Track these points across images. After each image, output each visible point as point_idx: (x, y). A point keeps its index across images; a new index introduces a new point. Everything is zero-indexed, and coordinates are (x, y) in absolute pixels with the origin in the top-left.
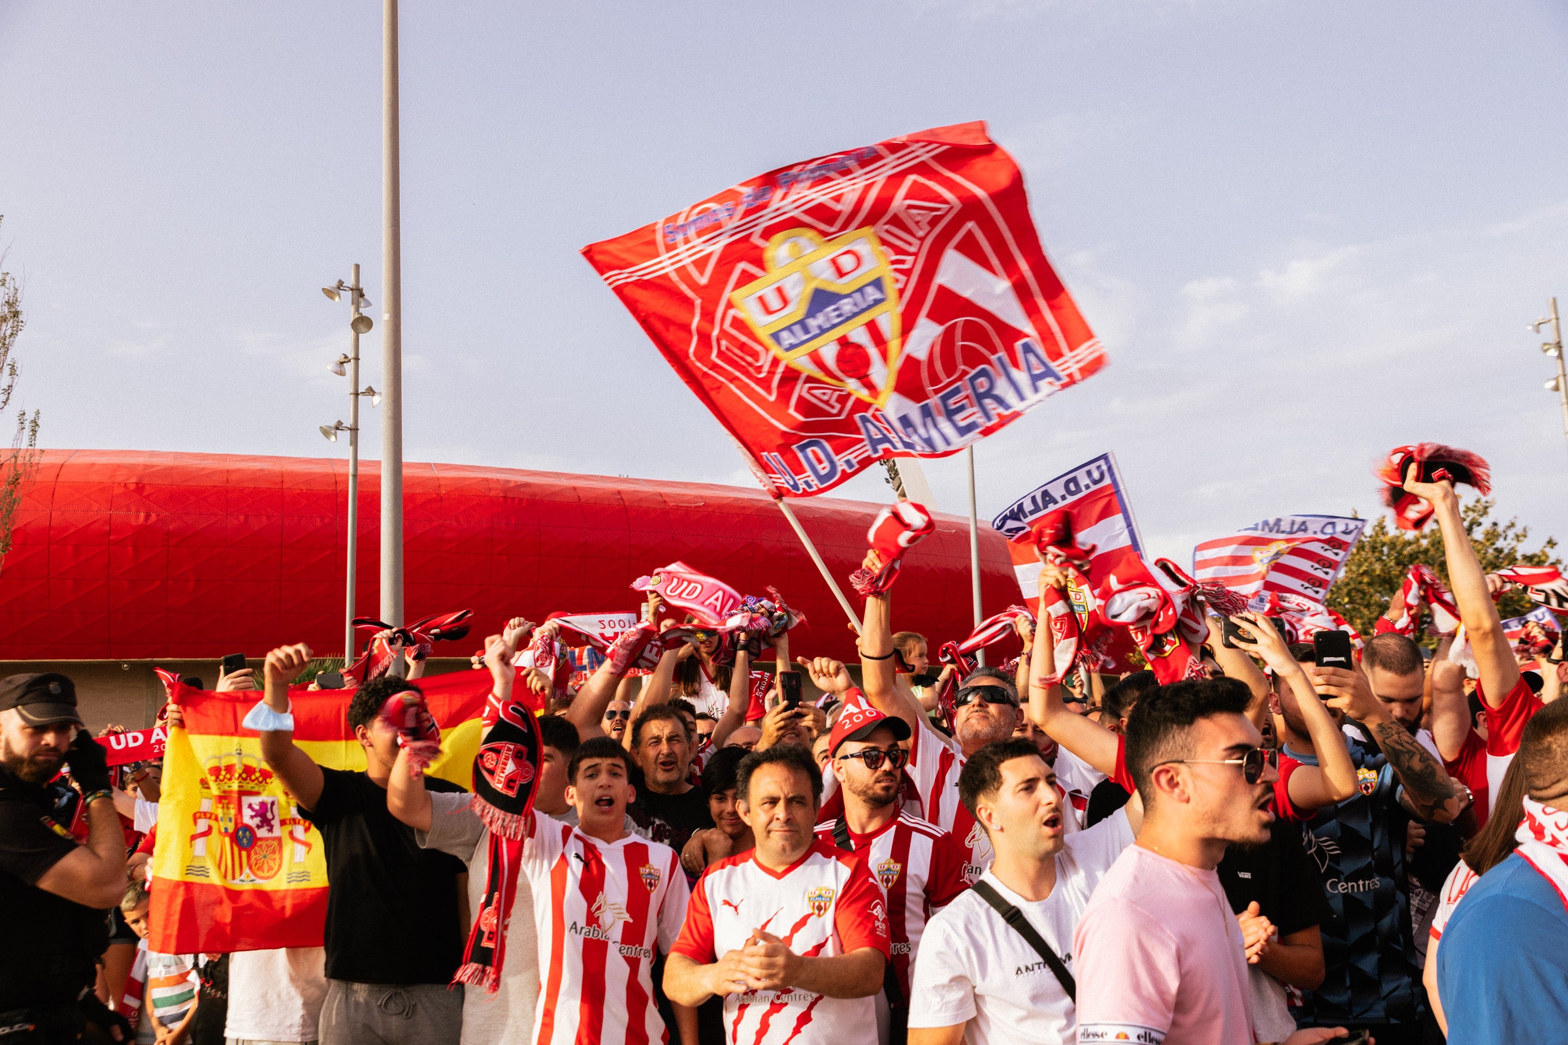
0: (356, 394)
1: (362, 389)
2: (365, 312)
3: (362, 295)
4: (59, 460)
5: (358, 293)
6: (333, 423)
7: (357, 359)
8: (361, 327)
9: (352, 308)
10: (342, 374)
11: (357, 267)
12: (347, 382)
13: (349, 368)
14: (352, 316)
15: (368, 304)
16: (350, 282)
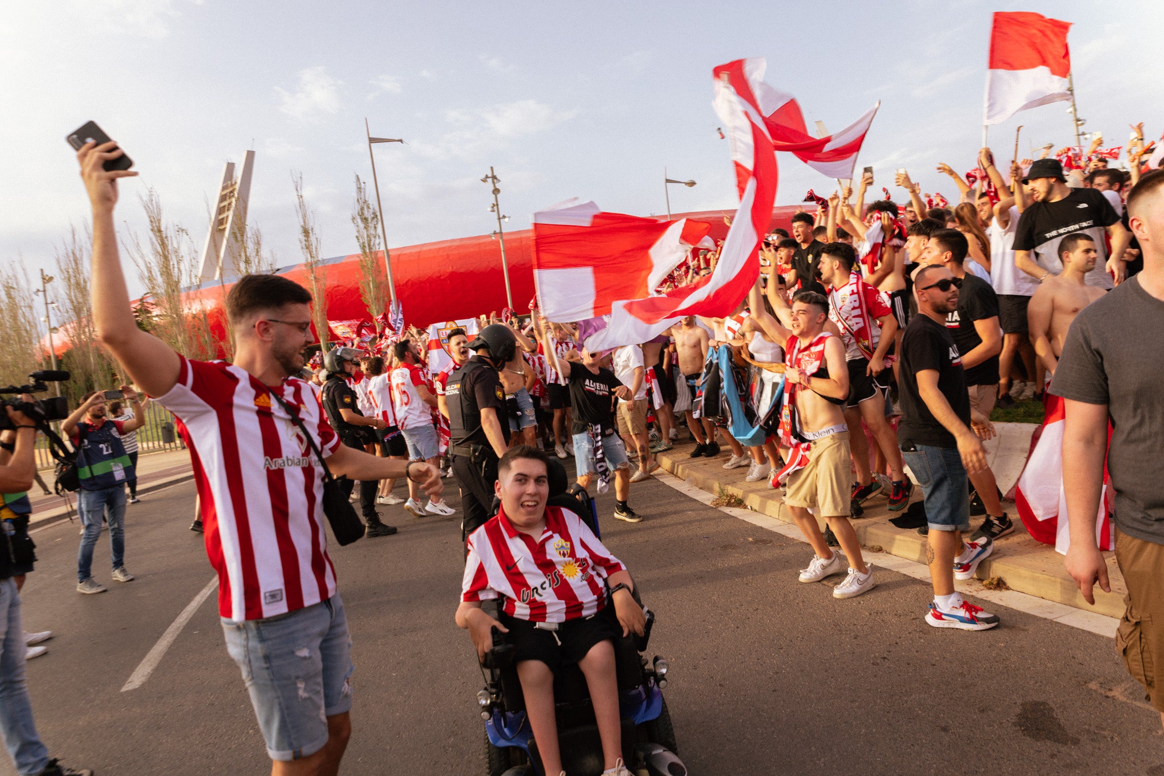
0: (499, 219)
1: (501, 216)
2: (498, 186)
3: (496, 178)
4: (418, 250)
5: (494, 177)
6: (492, 232)
7: (497, 205)
8: (496, 192)
9: (492, 185)
10: (493, 211)
11: (492, 168)
12: (495, 213)
13: (495, 208)
14: (493, 188)
15: (499, 181)
16: (490, 175)
